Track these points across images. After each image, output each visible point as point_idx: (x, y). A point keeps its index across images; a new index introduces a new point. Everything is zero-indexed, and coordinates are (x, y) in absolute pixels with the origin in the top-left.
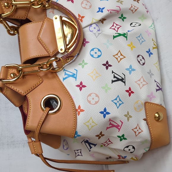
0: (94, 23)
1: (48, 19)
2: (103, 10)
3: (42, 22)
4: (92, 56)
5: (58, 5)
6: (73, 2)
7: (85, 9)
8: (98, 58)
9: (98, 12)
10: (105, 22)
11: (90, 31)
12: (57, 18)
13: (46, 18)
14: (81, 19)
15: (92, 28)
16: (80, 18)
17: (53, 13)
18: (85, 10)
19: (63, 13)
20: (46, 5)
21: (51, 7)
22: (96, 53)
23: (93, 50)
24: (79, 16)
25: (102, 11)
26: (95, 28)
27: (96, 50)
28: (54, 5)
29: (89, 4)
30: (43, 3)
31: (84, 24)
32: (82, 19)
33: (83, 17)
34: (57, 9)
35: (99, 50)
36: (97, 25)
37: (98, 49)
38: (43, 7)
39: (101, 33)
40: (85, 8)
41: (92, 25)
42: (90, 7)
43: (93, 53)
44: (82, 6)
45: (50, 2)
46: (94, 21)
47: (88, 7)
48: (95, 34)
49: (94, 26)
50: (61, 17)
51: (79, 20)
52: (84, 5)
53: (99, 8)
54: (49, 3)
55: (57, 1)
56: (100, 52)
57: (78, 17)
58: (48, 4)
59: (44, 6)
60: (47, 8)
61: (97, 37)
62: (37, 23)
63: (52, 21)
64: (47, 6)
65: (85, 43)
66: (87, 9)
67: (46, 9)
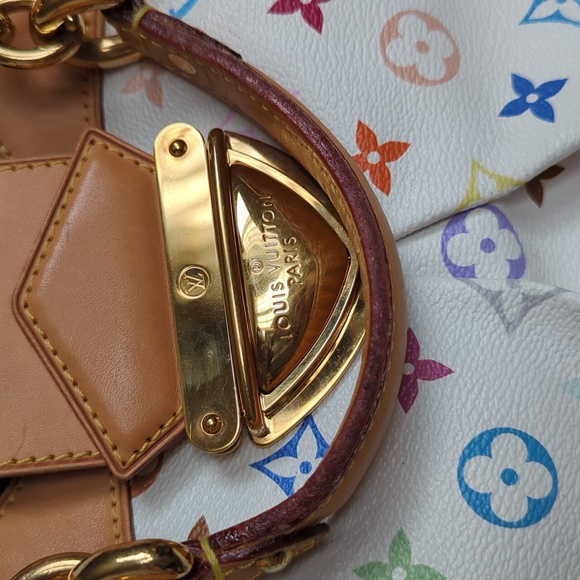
0: (487, 205)
1: (112, 149)
2: (551, 100)
3: (59, 170)
4: (480, 504)
5: (196, 49)
6: (315, 18)
7: (412, 81)
8: (525, 523)
9: (512, 109)
10: (552, 190)
11: (448, 263)
12: (182, 144)
13: (99, 142)
14: (382, 163)
15: (464, 246)
16: (374, 158)
17: (155, 95)
18: (414, 89)
19: (235, 109)
20: (104, 37)
21: (137, 56)
22: (510, 477)
23: (481, 445)
24: (365, 136)
25: (545, 112)
26: (488, 246)
27: (509, 452)
28: (168, 42)
29: (440, 45)
30: (79, 30)
31: (400, 208)
32: (391, 166)
33: (395, 150)
34: (192, 80)
35: (537, 452)
36: (505, 223)
37: (526, 438)
38: (77, 55)
39: (548, 296)
40: (411, 74)
41: (470, 221)
42: (453, 64)
43: (483, 474)
44: (386, 59)
45: (138, 15)
46: (488, 189)
47: (430, 66)
48: (495, 298)
49: (481, 224)
50: (218, 142)
51: (367, 174)
52: (402, 51)
53: (521, 84)
54: (127, 23)
55: (186, 7)
56: (540, 468)
57: (352, 149)
58: (121, 34)
59: (89, 49)
60: (104, 65)
61: (510, 327)
62: (22, 172)
63: (143, 164)
64: (107, 45)
65: (416, 375)
66: (424, 81)
67: (100, 74)
